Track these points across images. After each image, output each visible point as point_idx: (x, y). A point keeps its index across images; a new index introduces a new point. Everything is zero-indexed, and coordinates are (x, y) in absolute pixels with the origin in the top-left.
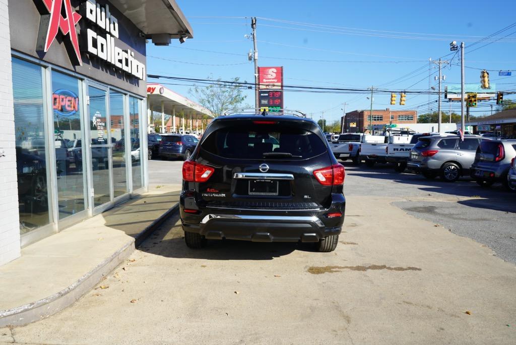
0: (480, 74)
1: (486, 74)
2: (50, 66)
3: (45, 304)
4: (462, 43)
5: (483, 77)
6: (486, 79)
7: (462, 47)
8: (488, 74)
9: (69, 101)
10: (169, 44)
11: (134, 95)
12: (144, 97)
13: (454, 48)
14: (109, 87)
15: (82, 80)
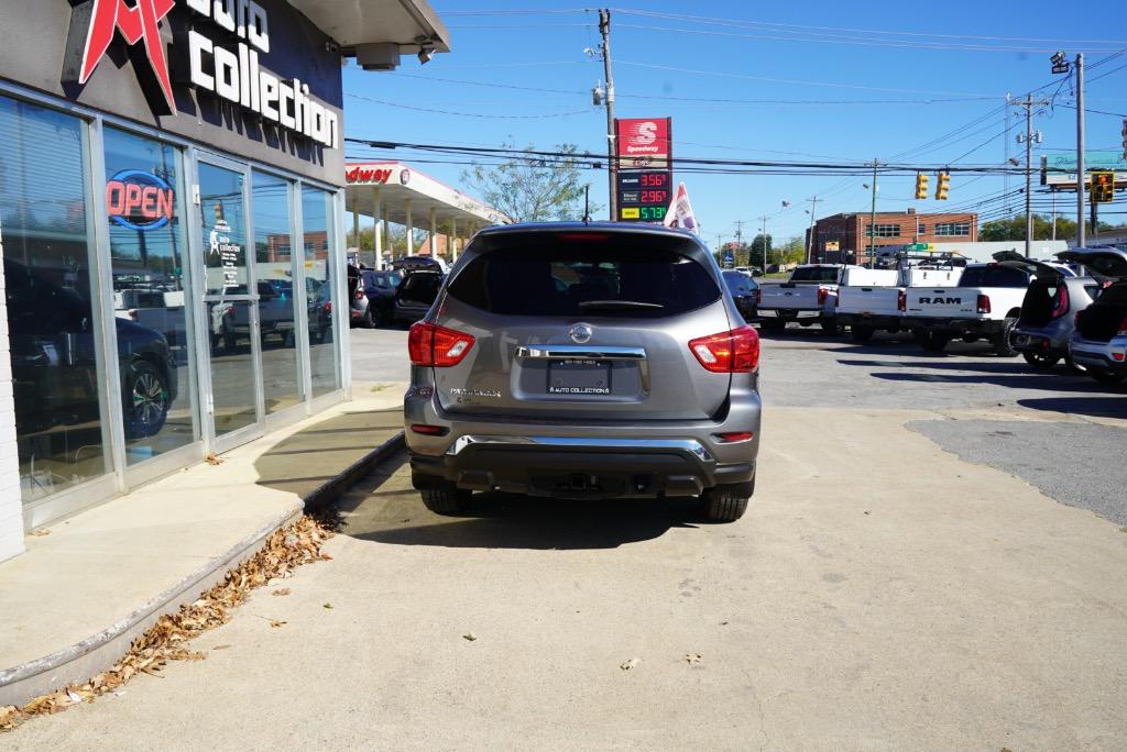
2: (100, 118)
3: (45, 670)
4: (1079, 56)
7: (1078, 65)
9: (150, 196)
10: (397, 67)
11: (313, 183)
12: (339, 187)
13: (1059, 65)
14: (251, 164)
15: (182, 148)
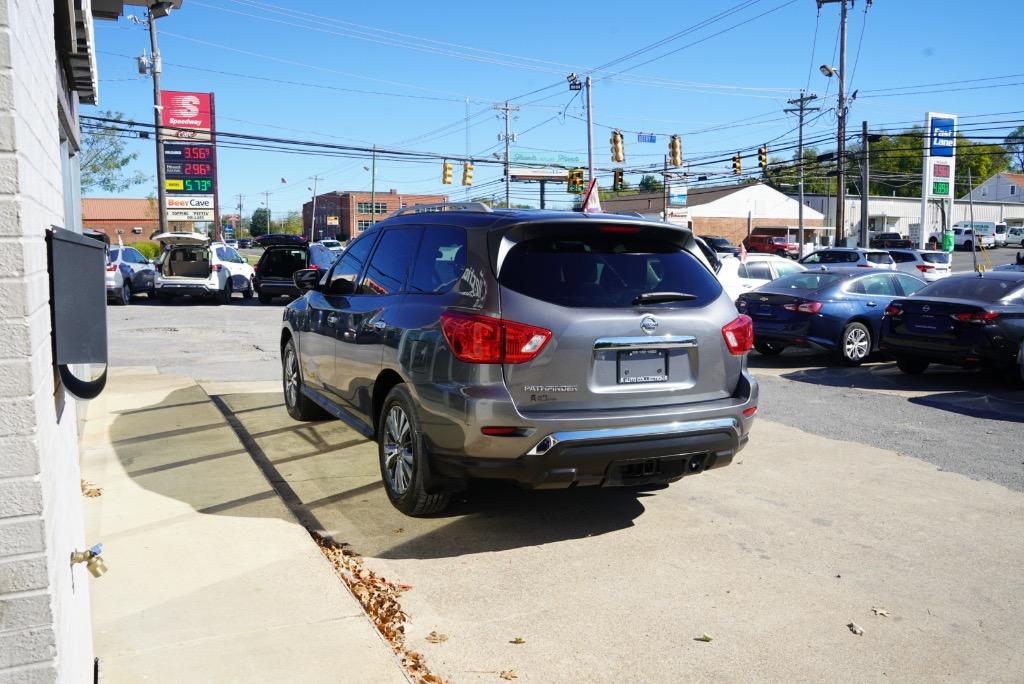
0: (610, 137)
1: (619, 138)
5: (615, 141)
6: (620, 145)
7: (588, 86)
8: (622, 136)
13: (575, 85)
